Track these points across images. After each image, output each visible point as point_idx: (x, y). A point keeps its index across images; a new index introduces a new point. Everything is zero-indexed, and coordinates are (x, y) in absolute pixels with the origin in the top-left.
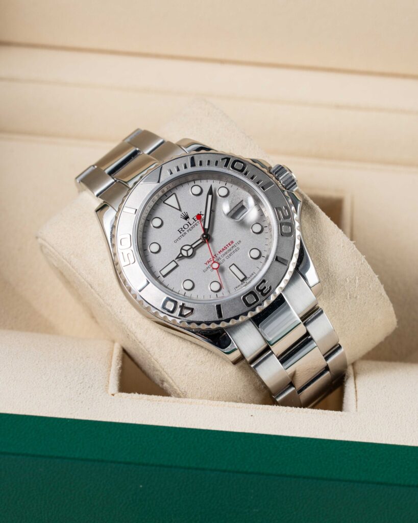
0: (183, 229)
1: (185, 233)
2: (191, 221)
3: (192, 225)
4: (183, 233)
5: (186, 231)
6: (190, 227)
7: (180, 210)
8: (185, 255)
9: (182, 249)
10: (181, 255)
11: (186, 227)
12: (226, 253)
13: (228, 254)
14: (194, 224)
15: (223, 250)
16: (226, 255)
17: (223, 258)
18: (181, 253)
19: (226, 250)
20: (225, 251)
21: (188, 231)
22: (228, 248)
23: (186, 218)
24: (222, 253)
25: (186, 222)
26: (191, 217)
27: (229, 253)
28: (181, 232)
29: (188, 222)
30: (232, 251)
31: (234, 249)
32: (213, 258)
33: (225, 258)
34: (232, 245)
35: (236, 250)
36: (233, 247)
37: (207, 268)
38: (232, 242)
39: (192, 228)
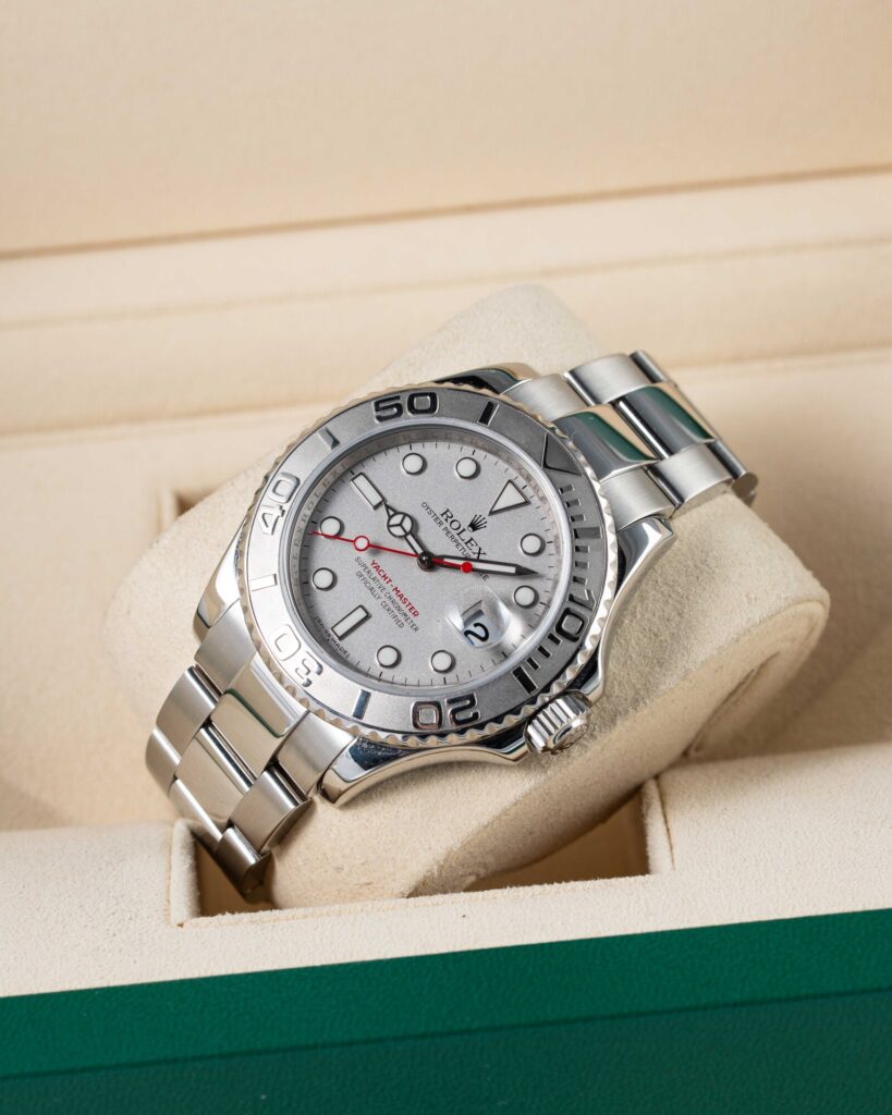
0: (450, 520)
1: (441, 523)
2: (467, 535)
3: (457, 537)
4: (442, 519)
5: (447, 525)
6: (454, 533)
7: (492, 513)
8: (392, 522)
9: (405, 515)
10: (392, 514)
11: (455, 525)
12: (394, 602)
13: (391, 606)
14: (460, 541)
15: (401, 596)
16: (388, 602)
17: (382, 595)
18: (396, 513)
19: (400, 603)
20: (397, 599)
22: (403, 606)
23: (474, 526)
24: (393, 594)
25: (465, 524)
26: (477, 535)
27: (393, 609)
28: (445, 516)
29: (464, 530)
30: (396, 613)
31: (402, 618)
32: (385, 577)
33: (384, 599)
34: (410, 614)
35: (398, 621)
36: (405, 615)
37: (364, 565)
38: (416, 614)
39: (452, 537)
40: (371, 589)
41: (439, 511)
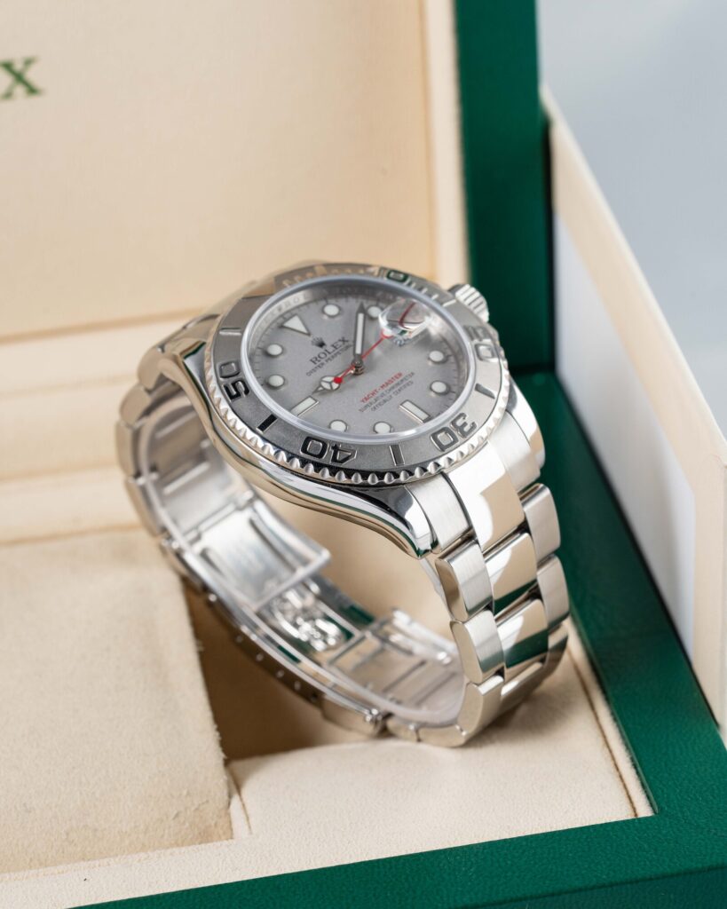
0: (319, 359)
1: (323, 364)
2: (329, 348)
3: (332, 354)
4: (318, 363)
5: (323, 360)
7: (309, 334)
8: (327, 388)
10: (321, 389)
11: (323, 356)
12: (393, 388)
13: (397, 389)
14: (335, 352)
15: (387, 384)
16: (393, 390)
17: (389, 394)
18: (320, 386)
19: (393, 384)
20: (390, 386)
21: (327, 361)
23: (321, 345)
24: (386, 388)
26: (328, 343)
28: (316, 362)
29: (326, 350)
30: (401, 385)
31: (405, 383)
32: (373, 394)
33: (391, 393)
34: (401, 378)
35: (408, 384)
36: (402, 381)
37: (366, 407)
38: (400, 375)
39: (333, 357)
40: (385, 401)
41: (313, 366)
